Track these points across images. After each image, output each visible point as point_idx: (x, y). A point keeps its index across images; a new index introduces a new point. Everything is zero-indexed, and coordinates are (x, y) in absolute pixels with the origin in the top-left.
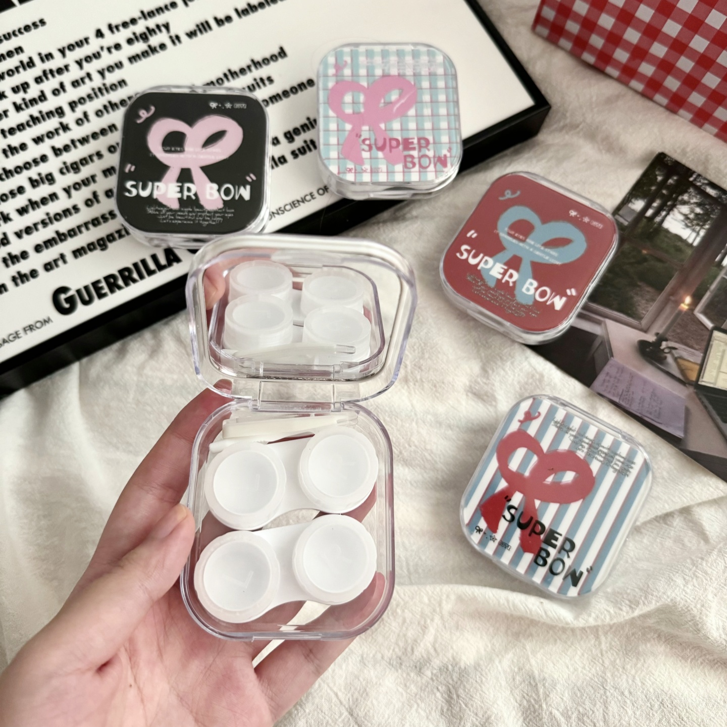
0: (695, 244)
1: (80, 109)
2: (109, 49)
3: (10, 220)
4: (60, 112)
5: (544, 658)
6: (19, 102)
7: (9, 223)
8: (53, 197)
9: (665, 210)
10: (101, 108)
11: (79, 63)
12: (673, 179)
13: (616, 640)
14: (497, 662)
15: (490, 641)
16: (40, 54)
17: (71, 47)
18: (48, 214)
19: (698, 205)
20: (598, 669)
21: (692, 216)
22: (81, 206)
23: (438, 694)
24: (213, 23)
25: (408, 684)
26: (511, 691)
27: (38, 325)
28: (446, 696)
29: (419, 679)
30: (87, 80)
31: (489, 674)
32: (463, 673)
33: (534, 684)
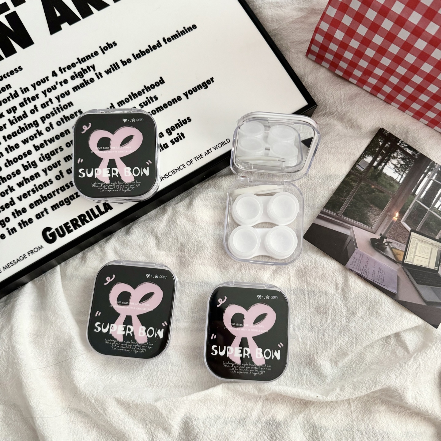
0: (401, 182)
1: (47, 121)
2: (61, 83)
3: (14, 190)
4: (36, 124)
5: (321, 416)
6: (12, 119)
7: (13, 192)
8: (37, 175)
9: (384, 162)
10: (60, 120)
11: (44, 93)
12: (388, 144)
13: (359, 404)
14: (296, 419)
15: (292, 408)
16: (21, 88)
17: (39, 83)
18: (35, 185)
19: (402, 159)
20: (349, 420)
21: (399, 166)
22: (54, 179)
23: (266, 437)
24: (120, 64)
25: (249, 433)
26: (304, 434)
27: (36, 250)
28: (270, 438)
29: (255, 429)
30: (50, 103)
31: (292, 426)
32: (278, 425)
33: (315, 430)
